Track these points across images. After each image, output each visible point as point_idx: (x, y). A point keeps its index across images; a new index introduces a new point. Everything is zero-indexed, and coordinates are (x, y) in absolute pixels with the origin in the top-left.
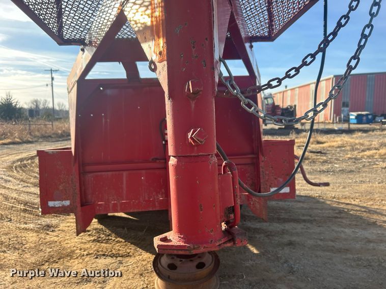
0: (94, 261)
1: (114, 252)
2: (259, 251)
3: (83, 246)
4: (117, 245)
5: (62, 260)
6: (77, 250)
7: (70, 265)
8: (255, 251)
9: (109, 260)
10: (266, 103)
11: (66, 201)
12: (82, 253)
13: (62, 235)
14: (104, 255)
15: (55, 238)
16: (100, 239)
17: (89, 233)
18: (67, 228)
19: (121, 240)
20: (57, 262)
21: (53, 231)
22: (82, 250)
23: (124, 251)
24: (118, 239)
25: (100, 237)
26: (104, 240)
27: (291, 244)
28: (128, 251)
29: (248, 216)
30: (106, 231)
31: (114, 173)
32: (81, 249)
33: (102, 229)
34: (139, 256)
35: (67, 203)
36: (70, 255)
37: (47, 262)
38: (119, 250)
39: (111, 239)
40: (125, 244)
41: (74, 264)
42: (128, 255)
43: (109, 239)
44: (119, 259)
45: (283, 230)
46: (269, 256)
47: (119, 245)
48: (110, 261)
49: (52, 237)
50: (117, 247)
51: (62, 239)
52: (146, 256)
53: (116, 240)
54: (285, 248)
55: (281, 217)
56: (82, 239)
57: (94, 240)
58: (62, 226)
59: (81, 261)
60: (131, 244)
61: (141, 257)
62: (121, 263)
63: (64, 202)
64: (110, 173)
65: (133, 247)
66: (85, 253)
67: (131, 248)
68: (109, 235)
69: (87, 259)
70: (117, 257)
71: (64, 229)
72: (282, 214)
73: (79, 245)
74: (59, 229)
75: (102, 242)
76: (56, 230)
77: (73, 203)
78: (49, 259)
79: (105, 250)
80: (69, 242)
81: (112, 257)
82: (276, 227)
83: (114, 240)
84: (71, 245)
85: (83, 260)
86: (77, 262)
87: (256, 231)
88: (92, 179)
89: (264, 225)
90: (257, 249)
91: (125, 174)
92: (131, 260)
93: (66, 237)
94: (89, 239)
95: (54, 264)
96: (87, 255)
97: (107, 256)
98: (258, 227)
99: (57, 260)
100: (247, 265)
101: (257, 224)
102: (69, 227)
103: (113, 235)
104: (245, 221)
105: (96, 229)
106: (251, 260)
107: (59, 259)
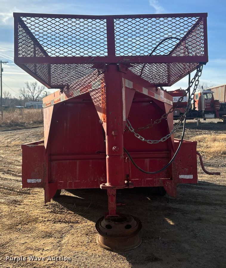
0: (53, 225)
1: (66, 219)
2: (174, 223)
3: (43, 215)
4: (69, 215)
5: (30, 223)
6: (39, 217)
7: (37, 226)
8: (172, 223)
9: (63, 225)
10: (206, 97)
11: (39, 179)
12: (44, 219)
13: (27, 207)
14: (60, 221)
15: (22, 209)
16: (56, 211)
17: (47, 207)
18: (29, 203)
19: (71, 212)
20: (27, 224)
21: (19, 204)
22: (44, 218)
23: (74, 220)
24: (69, 211)
25: (55, 210)
26: (59, 212)
27: (200, 219)
28: (77, 219)
29: (171, 199)
30: (59, 206)
31: (71, 161)
32: (42, 217)
33: (57, 204)
34: (85, 223)
35: (40, 181)
36: (36, 220)
37: (20, 224)
38: (70, 219)
39: (64, 211)
40: (74, 215)
41: (39, 226)
42: (77, 222)
43: (62, 211)
44: (70, 224)
45: (197, 210)
46: (181, 226)
47: (70, 216)
48: (65, 225)
49: (19, 208)
50: (69, 216)
51: (27, 210)
52: (90, 223)
53: (68, 212)
54: (195, 222)
55: (198, 201)
56: (42, 210)
57: (51, 212)
58: (25, 201)
59: (44, 224)
60: (79, 215)
61: (87, 224)
62: (72, 227)
63: (37, 180)
64: (68, 161)
65: (80, 217)
66: (46, 220)
67: (79, 218)
68: (62, 209)
69: (48, 223)
70: (69, 223)
71: (27, 203)
72: (199, 199)
73: (41, 215)
74: (23, 203)
75: (57, 213)
76: (21, 204)
77: (44, 180)
78: (21, 222)
79: (60, 218)
80: (33, 212)
81: (65, 223)
82: (192, 207)
83: (66, 212)
84: (35, 214)
85: (45, 224)
86: (41, 225)
87: (176, 210)
88: (56, 165)
89: (183, 206)
90: (173, 222)
91: (78, 162)
92: (80, 225)
93: (30, 209)
94: (47, 211)
95: (25, 225)
96: (47, 221)
97: (62, 222)
98: (178, 207)
99: (27, 223)
100: (164, 231)
101: (177, 205)
102: (31, 202)
103: (66, 209)
104: (168, 203)
105: (52, 204)
106: (167, 229)
107: (28, 222)
